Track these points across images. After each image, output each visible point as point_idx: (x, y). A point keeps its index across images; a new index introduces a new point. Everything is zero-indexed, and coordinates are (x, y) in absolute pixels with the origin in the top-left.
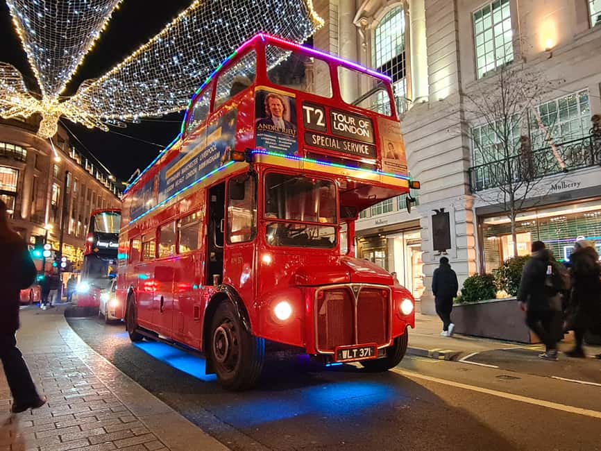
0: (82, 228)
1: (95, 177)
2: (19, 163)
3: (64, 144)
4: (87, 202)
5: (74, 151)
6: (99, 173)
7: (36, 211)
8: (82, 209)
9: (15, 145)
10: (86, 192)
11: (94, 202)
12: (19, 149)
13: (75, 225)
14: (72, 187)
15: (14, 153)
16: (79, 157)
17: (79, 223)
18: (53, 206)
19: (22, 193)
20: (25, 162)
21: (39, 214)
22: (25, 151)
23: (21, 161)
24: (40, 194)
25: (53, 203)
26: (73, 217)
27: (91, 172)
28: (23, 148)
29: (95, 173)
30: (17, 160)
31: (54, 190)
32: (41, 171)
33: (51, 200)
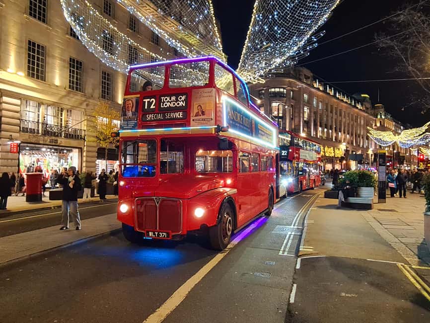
0: (328, 132)
1: (336, 96)
2: (282, 98)
3: (309, 80)
4: (330, 114)
5: (317, 82)
6: (339, 93)
7: (295, 126)
8: (327, 120)
9: (280, 88)
10: (329, 108)
11: (336, 114)
12: (282, 90)
13: (323, 132)
14: (318, 106)
15: (279, 93)
16: (322, 85)
17: (326, 130)
18: (305, 121)
19: (286, 116)
20: (285, 97)
21: (297, 128)
22: (285, 91)
23: (284, 97)
24: (297, 115)
25: (305, 119)
26: (321, 126)
27: (332, 93)
28: (284, 88)
29: (335, 94)
30: (281, 96)
31: (305, 110)
32: (295, 100)
33: (303, 117)
